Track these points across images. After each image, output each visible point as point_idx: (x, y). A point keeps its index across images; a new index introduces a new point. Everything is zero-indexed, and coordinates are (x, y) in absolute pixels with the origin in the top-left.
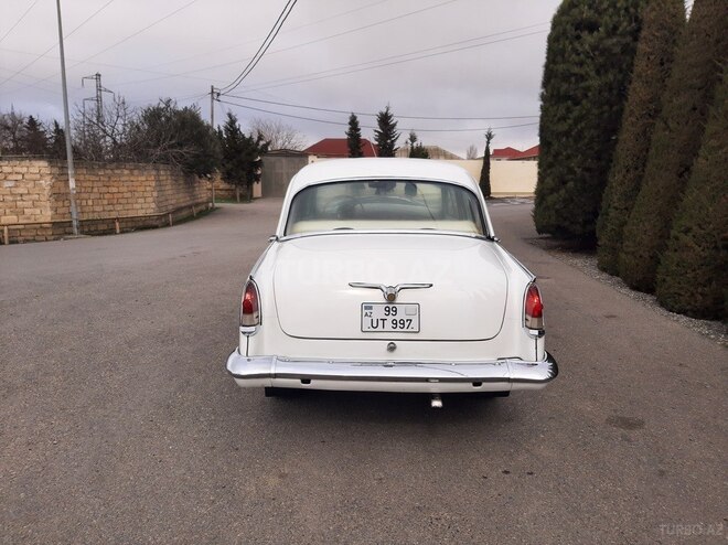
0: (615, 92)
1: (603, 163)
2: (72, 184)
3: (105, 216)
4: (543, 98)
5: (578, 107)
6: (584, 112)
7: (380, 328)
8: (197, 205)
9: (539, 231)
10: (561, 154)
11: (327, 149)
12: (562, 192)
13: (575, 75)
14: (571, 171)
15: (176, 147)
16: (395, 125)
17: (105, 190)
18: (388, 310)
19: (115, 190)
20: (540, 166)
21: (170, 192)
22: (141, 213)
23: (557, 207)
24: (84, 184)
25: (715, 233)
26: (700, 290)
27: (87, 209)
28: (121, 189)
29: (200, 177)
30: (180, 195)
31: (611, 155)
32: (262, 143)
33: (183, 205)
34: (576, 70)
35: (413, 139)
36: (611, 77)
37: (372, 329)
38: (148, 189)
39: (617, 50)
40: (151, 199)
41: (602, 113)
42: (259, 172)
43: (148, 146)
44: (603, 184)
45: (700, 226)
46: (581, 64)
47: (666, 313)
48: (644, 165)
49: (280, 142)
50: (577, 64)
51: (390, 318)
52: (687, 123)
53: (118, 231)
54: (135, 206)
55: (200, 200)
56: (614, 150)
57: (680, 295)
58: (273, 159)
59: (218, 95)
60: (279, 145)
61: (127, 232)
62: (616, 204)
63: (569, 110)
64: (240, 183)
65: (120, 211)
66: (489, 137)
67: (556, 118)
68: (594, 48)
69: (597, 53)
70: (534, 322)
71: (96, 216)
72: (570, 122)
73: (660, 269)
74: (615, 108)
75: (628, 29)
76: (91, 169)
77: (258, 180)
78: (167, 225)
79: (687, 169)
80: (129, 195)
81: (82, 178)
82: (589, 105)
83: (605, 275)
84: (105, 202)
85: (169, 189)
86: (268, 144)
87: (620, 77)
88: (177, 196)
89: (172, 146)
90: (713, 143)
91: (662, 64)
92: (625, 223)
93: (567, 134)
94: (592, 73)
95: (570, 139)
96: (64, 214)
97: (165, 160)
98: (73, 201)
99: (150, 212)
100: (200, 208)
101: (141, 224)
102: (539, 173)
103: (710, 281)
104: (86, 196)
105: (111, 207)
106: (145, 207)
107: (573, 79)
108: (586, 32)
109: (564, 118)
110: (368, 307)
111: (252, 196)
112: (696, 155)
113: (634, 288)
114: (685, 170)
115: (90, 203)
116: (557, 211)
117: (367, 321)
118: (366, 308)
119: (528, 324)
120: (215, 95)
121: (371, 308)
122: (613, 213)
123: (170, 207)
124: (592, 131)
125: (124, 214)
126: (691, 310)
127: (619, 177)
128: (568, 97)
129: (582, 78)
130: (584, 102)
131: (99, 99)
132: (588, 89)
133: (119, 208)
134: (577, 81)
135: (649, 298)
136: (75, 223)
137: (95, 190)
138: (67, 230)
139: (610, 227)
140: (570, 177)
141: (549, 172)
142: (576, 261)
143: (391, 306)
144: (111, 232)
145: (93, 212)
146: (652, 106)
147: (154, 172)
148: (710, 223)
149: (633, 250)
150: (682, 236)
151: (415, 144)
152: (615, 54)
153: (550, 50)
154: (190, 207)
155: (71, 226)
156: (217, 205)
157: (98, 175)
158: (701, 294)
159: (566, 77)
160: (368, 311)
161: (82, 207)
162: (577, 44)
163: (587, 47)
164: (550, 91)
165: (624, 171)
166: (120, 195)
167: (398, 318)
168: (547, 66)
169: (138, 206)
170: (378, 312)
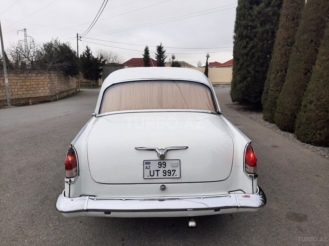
0: (270, 34)
1: (264, 68)
2: (7, 81)
3: (24, 96)
4: (235, 38)
5: (252, 42)
6: (255, 44)
7: (155, 176)
8: (71, 90)
9: (233, 101)
10: (244, 64)
11: (133, 63)
12: (245, 82)
13: (250, 26)
14: (249, 72)
15: (59, 63)
16: (165, 51)
17: (24, 84)
18: (160, 165)
19: (28, 84)
20: (234, 70)
21: (57, 84)
22: (42, 95)
23: (242, 90)
24: (13, 81)
25: (326, 103)
26: (318, 132)
27: (14, 93)
28: (32, 83)
29: (72, 77)
30: (62, 85)
31: (268, 64)
32: (102, 60)
33: (64, 90)
34: (250, 24)
35: (173, 58)
36: (267, 27)
37: (150, 177)
38: (45, 83)
39: (271, 13)
40: (47, 88)
41: (264, 44)
42: (101, 74)
43: (46, 62)
44: (264, 78)
45: (317, 100)
46: (253, 21)
47: (301, 143)
48: (286, 69)
49: (111, 60)
50: (251, 21)
51: (162, 169)
52: (308, 49)
53: (31, 103)
54: (39, 91)
55: (72, 88)
56: (270, 62)
57: (308, 134)
58: (108, 68)
59: (80, 37)
60: (111, 61)
61: (35, 104)
62: (272, 89)
63: (248, 43)
64: (92, 79)
65: (31, 94)
66: (208, 57)
67: (241, 47)
68: (259, 13)
69: (260, 15)
70: (251, 169)
71: (19, 97)
72: (248, 49)
73: (297, 121)
74: (270, 42)
75: (276, 3)
76: (16, 74)
77: (101, 78)
78: (56, 100)
79: (309, 71)
80: (36, 86)
81: (11, 78)
82: (257, 40)
83: (267, 123)
84: (24, 90)
85: (56, 83)
86: (105, 61)
87: (272, 27)
88: (61, 86)
89: (57, 62)
90: (324, 58)
91: (294, 20)
92: (277, 98)
93: (247, 54)
94: (259, 25)
95: (249, 57)
96: (3, 96)
97: (54, 69)
98: (7, 90)
99: (46, 94)
100: (72, 91)
101: (42, 100)
102: (233, 74)
103: (323, 127)
104: (14, 87)
105: (27, 92)
106: (44, 92)
107: (249, 28)
108: (256, 5)
109: (245, 47)
110: (147, 163)
111: (98, 85)
112: (314, 64)
113: (283, 130)
114: (308, 72)
115: (16, 90)
116: (242, 92)
117: (147, 171)
118: (146, 163)
119: (248, 170)
120: (79, 38)
121: (149, 163)
122: (270, 93)
123: (57, 92)
124: (259, 53)
125: (33, 96)
126: (314, 142)
127: (273, 76)
128: (247, 37)
129: (254, 27)
130: (255, 39)
131: (26, 41)
132: (257, 33)
133: (31, 92)
134: (251, 29)
135: (291, 135)
136: (8, 100)
137: (19, 84)
138: (5, 104)
139: (269, 99)
140: (249, 75)
141: (238, 72)
142: (252, 115)
143: (162, 162)
144: (27, 104)
145: (18, 94)
146: (289, 40)
147: (48, 75)
148: (323, 98)
149: (282, 111)
150: (309, 105)
151: (174, 61)
152: (270, 16)
153: (238, 15)
154: (68, 91)
155: (6, 102)
156: (81, 90)
157: (20, 77)
158: (319, 134)
159: (246, 27)
160: (148, 165)
161: (12, 92)
162: (251, 12)
163: (256, 12)
164: (238, 34)
165: (276, 72)
166: (31, 86)
167: (167, 169)
168: (236, 22)
169: (41, 91)
170: (154, 166)
